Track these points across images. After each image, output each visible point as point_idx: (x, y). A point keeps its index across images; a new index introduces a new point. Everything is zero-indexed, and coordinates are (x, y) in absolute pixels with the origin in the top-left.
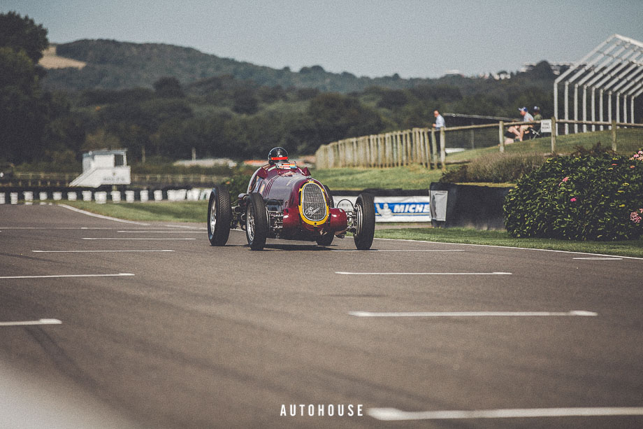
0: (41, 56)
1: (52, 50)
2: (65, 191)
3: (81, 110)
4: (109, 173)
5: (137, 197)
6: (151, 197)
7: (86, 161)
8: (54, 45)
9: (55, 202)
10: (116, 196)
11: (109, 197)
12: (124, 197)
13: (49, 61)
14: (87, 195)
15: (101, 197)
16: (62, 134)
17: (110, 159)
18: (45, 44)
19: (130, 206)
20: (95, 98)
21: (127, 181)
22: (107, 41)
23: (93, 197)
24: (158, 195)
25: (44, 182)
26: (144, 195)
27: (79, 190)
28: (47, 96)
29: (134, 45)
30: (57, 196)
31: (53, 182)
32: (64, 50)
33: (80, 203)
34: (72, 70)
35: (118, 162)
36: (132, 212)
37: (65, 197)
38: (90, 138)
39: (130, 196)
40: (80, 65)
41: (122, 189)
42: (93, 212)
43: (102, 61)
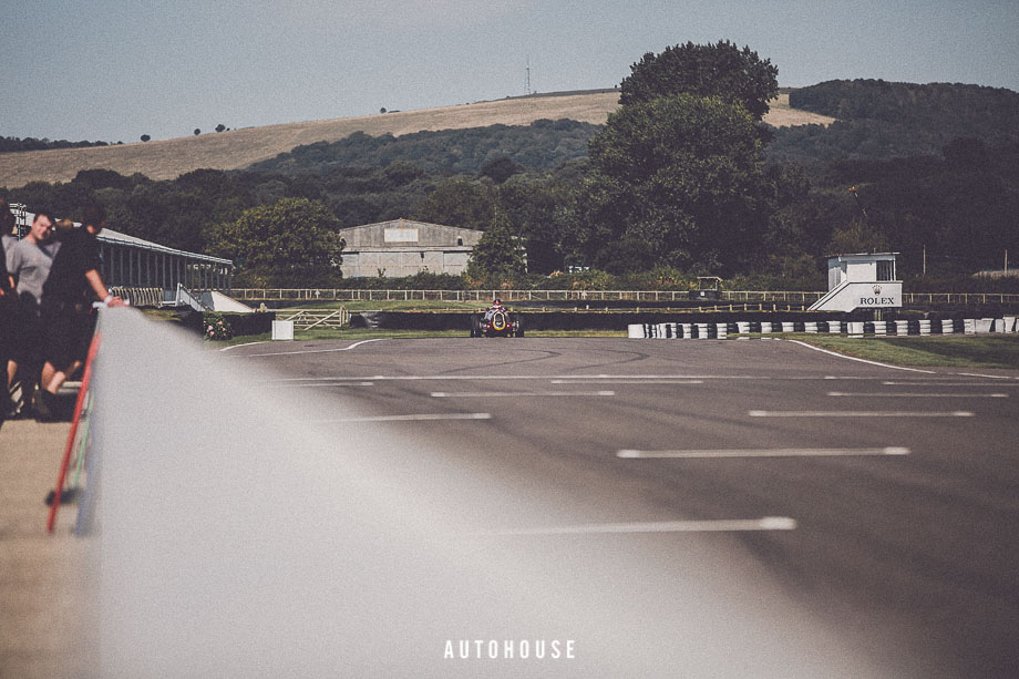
0: (767, 109)
1: (784, 98)
2: (799, 321)
3: (826, 192)
4: (868, 291)
5: (914, 328)
6: (936, 328)
7: (833, 272)
8: (784, 91)
9: (784, 336)
10: (880, 326)
11: (869, 329)
12: (892, 328)
13: (779, 116)
14: (834, 326)
15: (856, 328)
16: (795, 229)
17: (868, 271)
18: (773, 89)
19: (902, 342)
20: (846, 173)
21: (898, 303)
22: (871, 82)
23: (844, 329)
24: (947, 326)
25: (768, 305)
26: (925, 326)
27: (823, 318)
28: (774, 172)
29: (912, 86)
30: (788, 327)
31: (782, 305)
32: (800, 99)
33: (823, 338)
34: (813, 129)
35: (883, 275)
36: (904, 353)
37: (800, 328)
38: (839, 235)
39: (902, 328)
40: (826, 121)
41: (890, 316)
42: (844, 352)
43: (862, 114)
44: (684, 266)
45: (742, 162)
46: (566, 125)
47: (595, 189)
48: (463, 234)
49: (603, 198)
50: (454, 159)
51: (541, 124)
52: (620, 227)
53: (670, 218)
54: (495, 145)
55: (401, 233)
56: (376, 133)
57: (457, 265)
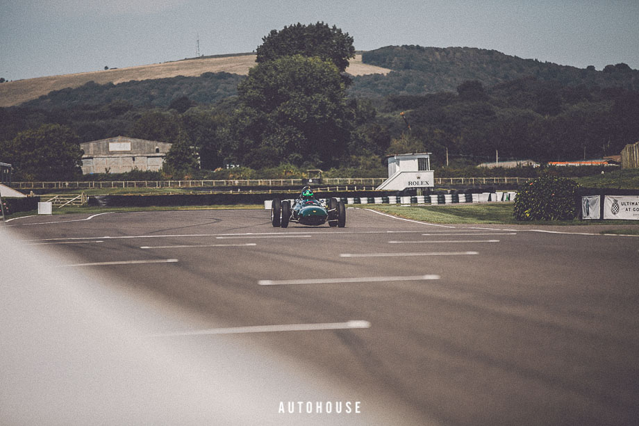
0: (347, 64)
1: (359, 57)
2: (371, 196)
3: (386, 116)
4: (413, 178)
5: (441, 200)
6: (455, 200)
7: (390, 165)
8: (359, 53)
9: (362, 207)
10: (421, 199)
11: (414, 201)
12: (428, 200)
13: (356, 68)
14: (392, 199)
15: (406, 200)
16: (368, 139)
17: (413, 164)
18: (352, 52)
19: (434, 209)
20: (398, 103)
21: (432, 184)
22: (412, 47)
23: (398, 201)
24: (462, 198)
25: (351, 187)
26: (448, 198)
27: (385, 195)
28: (353, 104)
29: (437, 49)
30: (364, 201)
31: (360, 187)
32: (369, 58)
33: (385, 207)
34: (377, 77)
35: (422, 167)
36: (436, 216)
37: (371, 201)
38: (395, 143)
39: (434, 199)
40: (385, 71)
41: (427, 192)
42: (398, 216)
43: (407, 67)
44: (298, 163)
45: (333, 98)
46: (223, 76)
47: (242, 115)
48: (159, 145)
49: (247, 121)
50: (152, 98)
51: (207, 76)
52: (258, 140)
53: (289, 133)
54: (178, 89)
55: (120, 145)
56: (102, 82)
57: (156, 165)
